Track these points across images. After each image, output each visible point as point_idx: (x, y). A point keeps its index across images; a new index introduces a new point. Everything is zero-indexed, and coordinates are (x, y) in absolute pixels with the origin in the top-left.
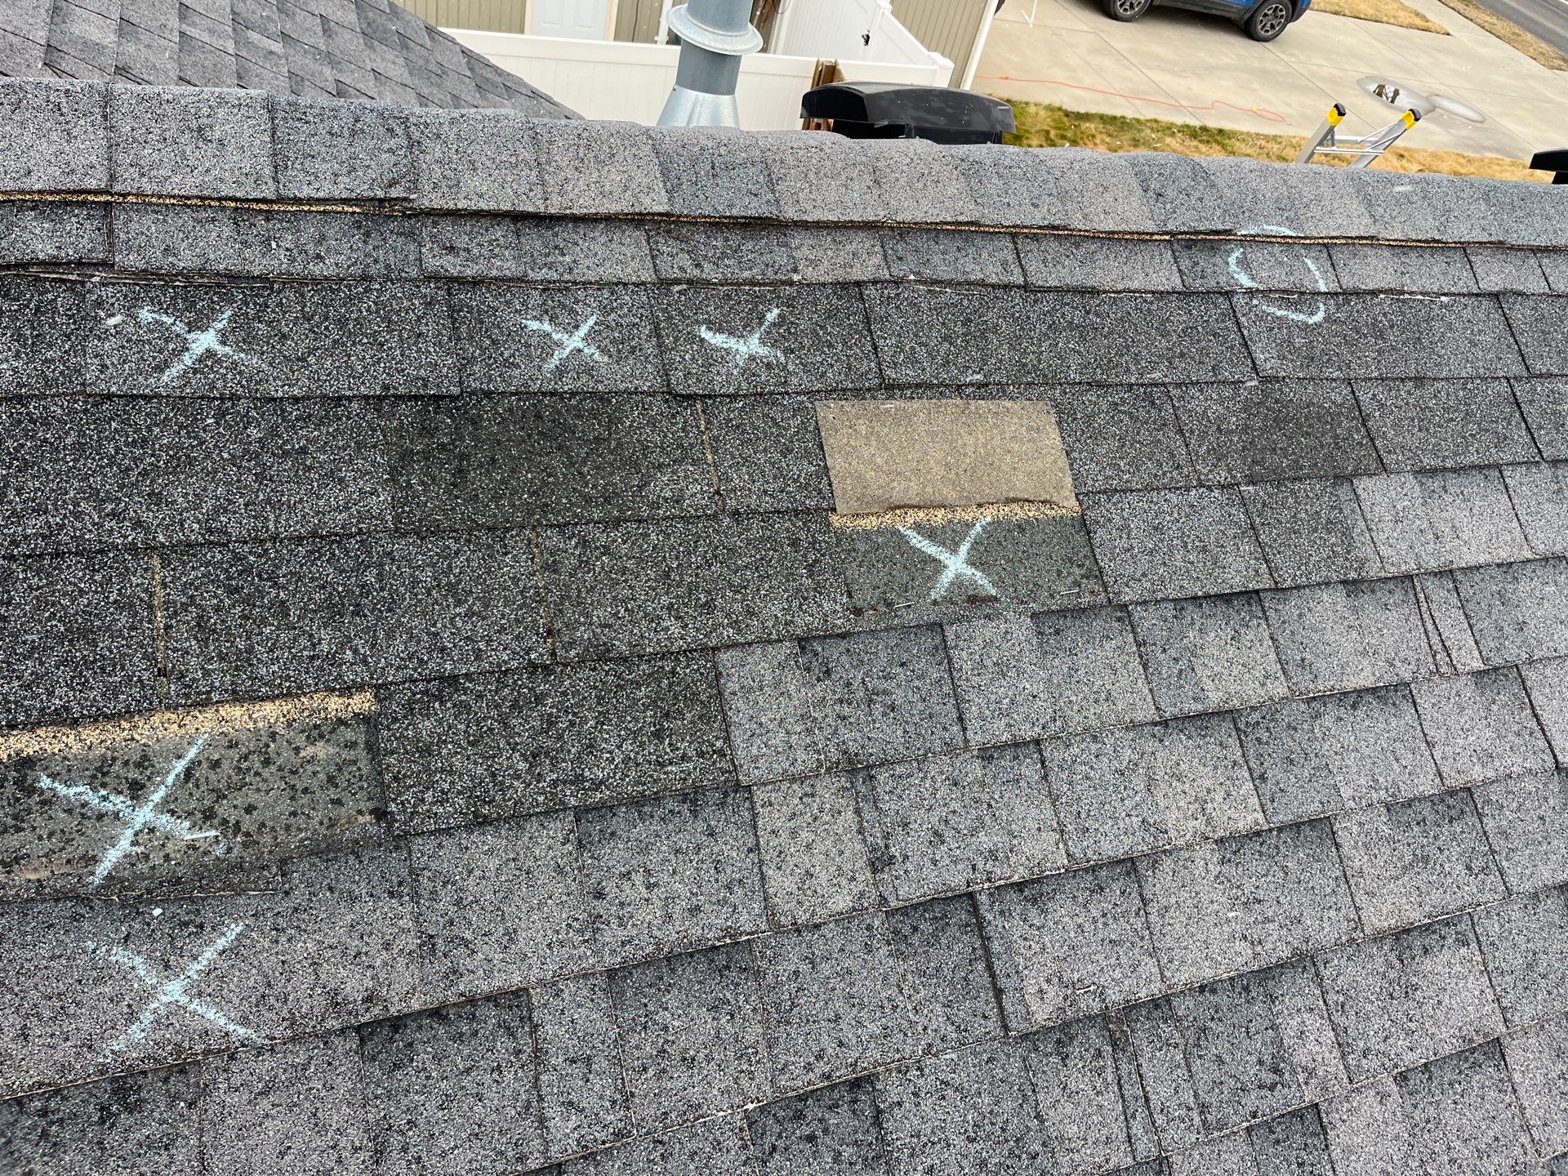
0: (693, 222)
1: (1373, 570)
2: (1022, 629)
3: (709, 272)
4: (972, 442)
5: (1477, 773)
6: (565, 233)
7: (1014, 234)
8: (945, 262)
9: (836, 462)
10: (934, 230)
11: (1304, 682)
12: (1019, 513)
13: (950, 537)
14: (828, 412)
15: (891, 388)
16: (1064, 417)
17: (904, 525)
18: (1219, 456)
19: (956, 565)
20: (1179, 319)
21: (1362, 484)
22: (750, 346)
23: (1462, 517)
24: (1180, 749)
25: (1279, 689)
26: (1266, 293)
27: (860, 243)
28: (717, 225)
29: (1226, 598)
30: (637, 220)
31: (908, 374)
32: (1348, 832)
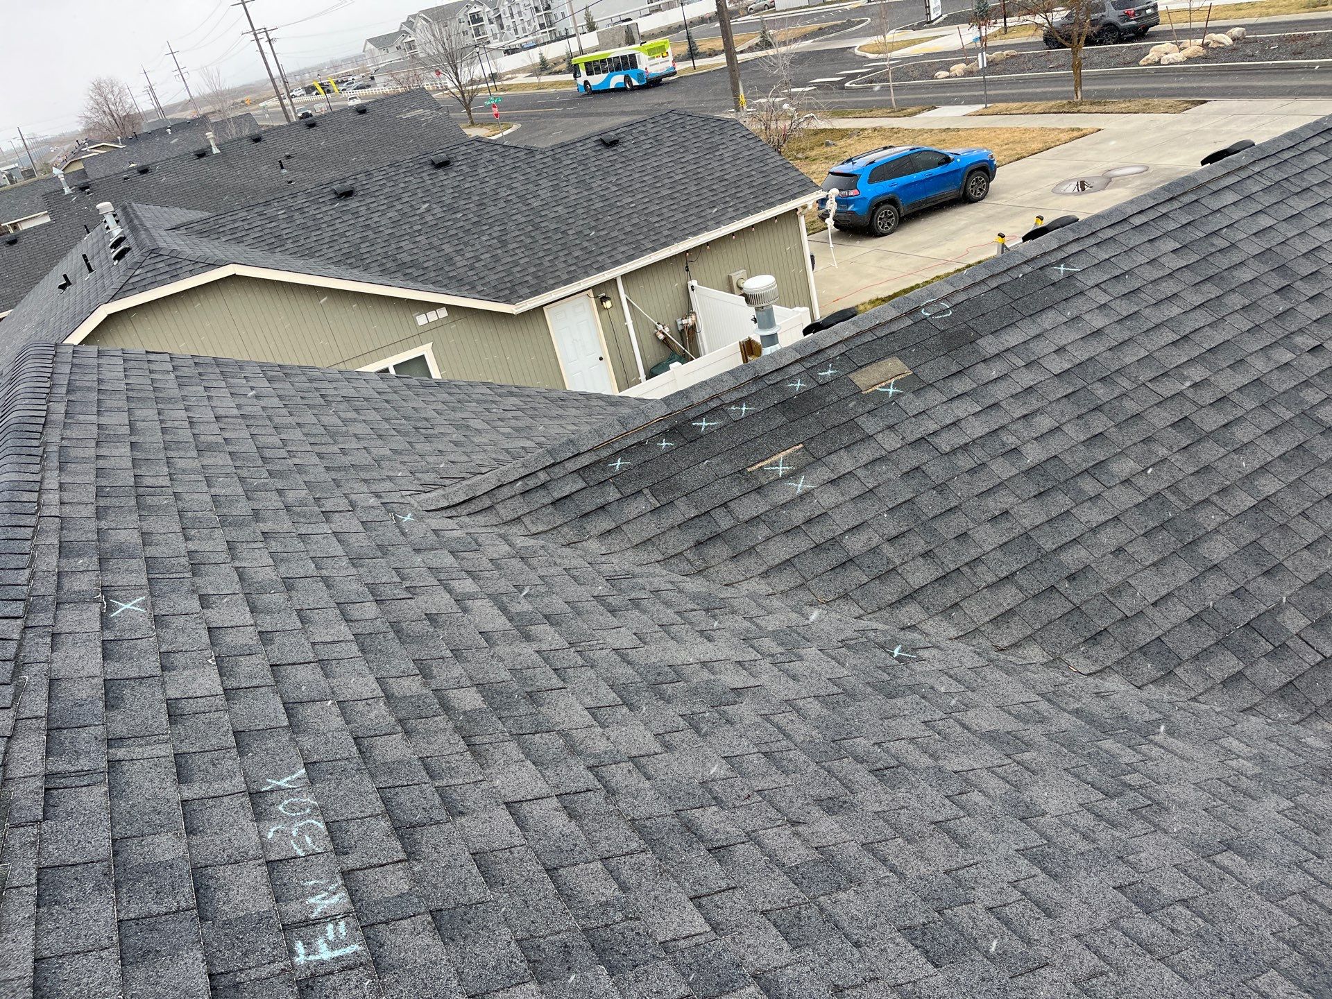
0: (806, 357)
1: (988, 356)
2: (911, 396)
3: (814, 364)
4: (883, 370)
5: (1032, 383)
6: (786, 369)
7: (870, 330)
8: (858, 341)
9: (857, 383)
10: (853, 337)
11: (981, 382)
12: (899, 377)
13: (888, 386)
14: (851, 376)
15: (861, 367)
16: (900, 358)
17: (877, 388)
18: (939, 350)
19: (891, 390)
20: (916, 329)
21: (978, 342)
22: (830, 372)
23: (1008, 338)
24: (956, 403)
25: (975, 386)
26: (935, 314)
27: (839, 346)
28: (811, 355)
29: (954, 374)
30: (797, 361)
31: (863, 363)
32: (1003, 404)
